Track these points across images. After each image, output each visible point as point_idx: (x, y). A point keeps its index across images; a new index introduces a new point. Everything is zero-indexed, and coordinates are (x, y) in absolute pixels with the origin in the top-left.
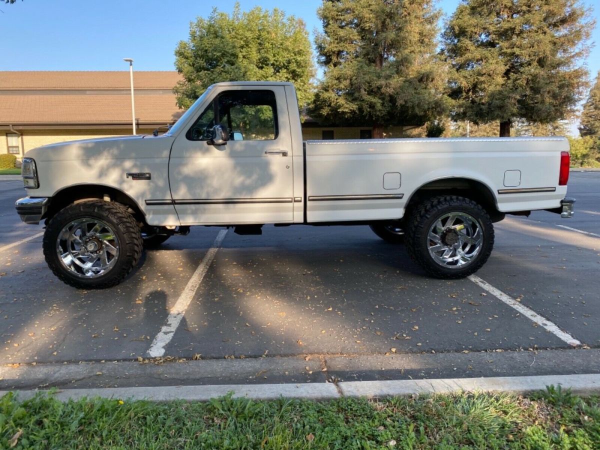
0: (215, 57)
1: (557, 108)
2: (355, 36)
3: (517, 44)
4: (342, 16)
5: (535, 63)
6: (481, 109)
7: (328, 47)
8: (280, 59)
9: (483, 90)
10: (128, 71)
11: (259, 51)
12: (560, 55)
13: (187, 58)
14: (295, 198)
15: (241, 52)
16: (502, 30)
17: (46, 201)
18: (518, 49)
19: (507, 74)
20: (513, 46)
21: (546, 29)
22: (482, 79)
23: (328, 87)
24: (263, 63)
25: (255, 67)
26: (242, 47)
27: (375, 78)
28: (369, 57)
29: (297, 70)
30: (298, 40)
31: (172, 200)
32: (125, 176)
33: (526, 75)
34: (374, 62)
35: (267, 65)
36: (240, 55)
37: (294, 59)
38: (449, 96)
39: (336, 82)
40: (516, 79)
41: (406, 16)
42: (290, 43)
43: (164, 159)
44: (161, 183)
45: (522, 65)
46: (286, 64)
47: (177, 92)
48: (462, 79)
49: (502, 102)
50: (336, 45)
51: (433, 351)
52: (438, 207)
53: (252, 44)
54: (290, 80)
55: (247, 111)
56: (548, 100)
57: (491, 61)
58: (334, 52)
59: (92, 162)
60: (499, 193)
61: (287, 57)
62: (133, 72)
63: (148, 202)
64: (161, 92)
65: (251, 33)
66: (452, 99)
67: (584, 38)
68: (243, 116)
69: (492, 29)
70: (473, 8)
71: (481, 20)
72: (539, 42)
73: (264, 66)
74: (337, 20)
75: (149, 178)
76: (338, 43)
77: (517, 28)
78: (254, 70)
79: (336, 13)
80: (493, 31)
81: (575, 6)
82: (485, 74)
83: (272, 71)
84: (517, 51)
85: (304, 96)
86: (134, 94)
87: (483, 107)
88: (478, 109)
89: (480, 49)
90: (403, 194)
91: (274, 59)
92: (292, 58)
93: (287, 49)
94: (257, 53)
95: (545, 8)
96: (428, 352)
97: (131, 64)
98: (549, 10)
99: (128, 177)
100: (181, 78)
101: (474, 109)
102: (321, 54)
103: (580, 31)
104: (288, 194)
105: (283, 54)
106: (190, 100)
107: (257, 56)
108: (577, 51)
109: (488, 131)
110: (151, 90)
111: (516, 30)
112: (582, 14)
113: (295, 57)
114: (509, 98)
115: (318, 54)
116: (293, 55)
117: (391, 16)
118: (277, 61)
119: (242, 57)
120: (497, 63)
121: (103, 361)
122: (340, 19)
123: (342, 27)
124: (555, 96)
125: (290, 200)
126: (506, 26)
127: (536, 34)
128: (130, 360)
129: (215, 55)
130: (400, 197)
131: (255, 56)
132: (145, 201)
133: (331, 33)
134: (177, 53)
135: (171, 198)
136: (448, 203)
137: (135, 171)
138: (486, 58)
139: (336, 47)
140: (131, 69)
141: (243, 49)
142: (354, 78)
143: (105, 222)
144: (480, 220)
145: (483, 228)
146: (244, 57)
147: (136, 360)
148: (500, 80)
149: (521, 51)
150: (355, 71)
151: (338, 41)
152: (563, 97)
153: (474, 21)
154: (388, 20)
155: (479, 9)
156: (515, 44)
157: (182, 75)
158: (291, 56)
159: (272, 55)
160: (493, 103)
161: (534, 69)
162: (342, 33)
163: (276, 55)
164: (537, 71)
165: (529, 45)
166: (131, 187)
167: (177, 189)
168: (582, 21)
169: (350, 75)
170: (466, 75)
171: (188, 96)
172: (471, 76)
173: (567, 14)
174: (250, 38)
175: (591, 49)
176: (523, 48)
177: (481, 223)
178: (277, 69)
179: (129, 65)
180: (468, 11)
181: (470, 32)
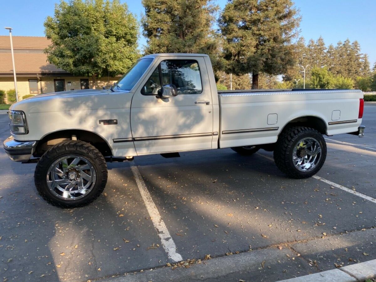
0: (76, 28)
1: (284, 66)
2: (168, 19)
3: (262, 28)
4: (159, 6)
5: (272, 40)
6: (243, 66)
7: (150, 26)
8: (120, 32)
9: (244, 55)
10: (8, 35)
11: (105, 26)
12: (284, 36)
13: (53, 28)
14: (214, 132)
15: (93, 26)
16: (253, 20)
17: (34, 144)
18: (263, 32)
19: (257, 46)
20: (259, 30)
21: (276, 20)
22: (244, 48)
23: (153, 51)
24: (108, 34)
25: (103, 36)
26: (93, 23)
27: (182, 46)
28: (176, 32)
29: (131, 39)
30: (131, 20)
31: (132, 138)
32: (98, 122)
33: (268, 47)
34: (179, 36)
35: (111, 35)
36: (93, 28)
37: (129, 32)
38: (224, 58)
39: (157, 48)
40: (262, 49)
41: (198, 8)
42: (126, 21)
43: (128, 109)
44: (125, 126)
45: (265, 41)
46: (124, 35)
47: (47, 52)
48: (232, 48)
49: (255, 62)
50: (156, 24)
51: (347, 232)
52: (299, 134)
53: (100, 21)
54: (126, 46)
55: (100, 65)
56: (279, 61)
57: (248, 38)
58: (154, 29)
59: (72, 112)
60: (329, 124)
61: (125, 31)
62: (13, 37)
63: (115, 140)
64: (28, 51)
65: (99, 14)
66: (226, 60)
67: (296, 26)
68: (97, 69)
69: (248, 18)
70: (235, 6)
71: (241, 13)
72: (274, 27)
73: (109, 36)
74: (156, 8)
75: (116, 123)
76: (157, 23)
77: (261, 19)
78: (103, 39)
79: (155, 4)
80: (248, 20)
81: (290, 8)
82: (245, 46)
83: (114, 40)
84: (262, 33)
85: (136, 56)
86: (14, 52)
87: (244, 65)
88: (242, 66)
89: (241, 31)
90: (279, 127)
91: (116, 31)
92: (128, 31)
93: (124, 25)
94: (104, 27)
95: (275, 8)
96: (343, 233)
97: (10, 32)
98: (278, 10)
99: (100, 123)
100: (50, 42)
101: (239, 66)
102: (145, 30)
103: (293, 22)
104: (210, 131)
105: (122, 28)
106: (58, 58)
107: (104, 29)
108: (292, 34)
109: (235, 79)
110: (26, 50)
111: (261, 20)
112: (295, 13)
113: (130, 31)
114: (259, 60)
115: (144, 29)
116: (129, 29)
117: (189, 7)
118: (117, 33)
119: (93, 29)
120: (251, 39)
121: (142, 271)
122: (158, 8)
123: (159, 13)
124: (282, 60)
125: (211, 134)
126: (255, 17)
127: (271, 23)
128: (161, 267)
129: (76, 27)
130: (276, 129)
131: (103, 29)
132: (113, 139)
133: (152, 16)
134: (45, 24)
135: (132, 137)
136: (304, 132)
137: (107, 118)
138: (245, 36)
139: (155, 25)
140: (11, 35)
141: (94, 24)
142: (170, 45)
143: (85, 157)
144: (320, 141)
145: (322, 146)
146: (95, 30)
147: (166, 266)
148: (254, 50)
149: (265, 33)
150: (170, 42)
151: (157, 22)
152: (287, 60)
153: (237, 14)
154: (188, 10)
155: (239, 6)
156: (261, 29)
157: (51, 40)
158: (127, 30)
159: (115, 29)
160: (251, 63)
161: (272, 43)
162: (159, 17)
163: (117, 29)
164: (274, 45)
165: (268, 30)
166: (103, 130)
167: (136, 130)
168: (295, 17)
169: (167, 44)
170: (234, 46)
171: (57, 56)
172: (237, 46)
173: (287, 13)
174: (98, 17)
175: (299, 33)
176: (265, 31)
177: (321, 143)
178: (118, 39)
179: (9, 32)
180: (233, 8)
181: (235, 20)
